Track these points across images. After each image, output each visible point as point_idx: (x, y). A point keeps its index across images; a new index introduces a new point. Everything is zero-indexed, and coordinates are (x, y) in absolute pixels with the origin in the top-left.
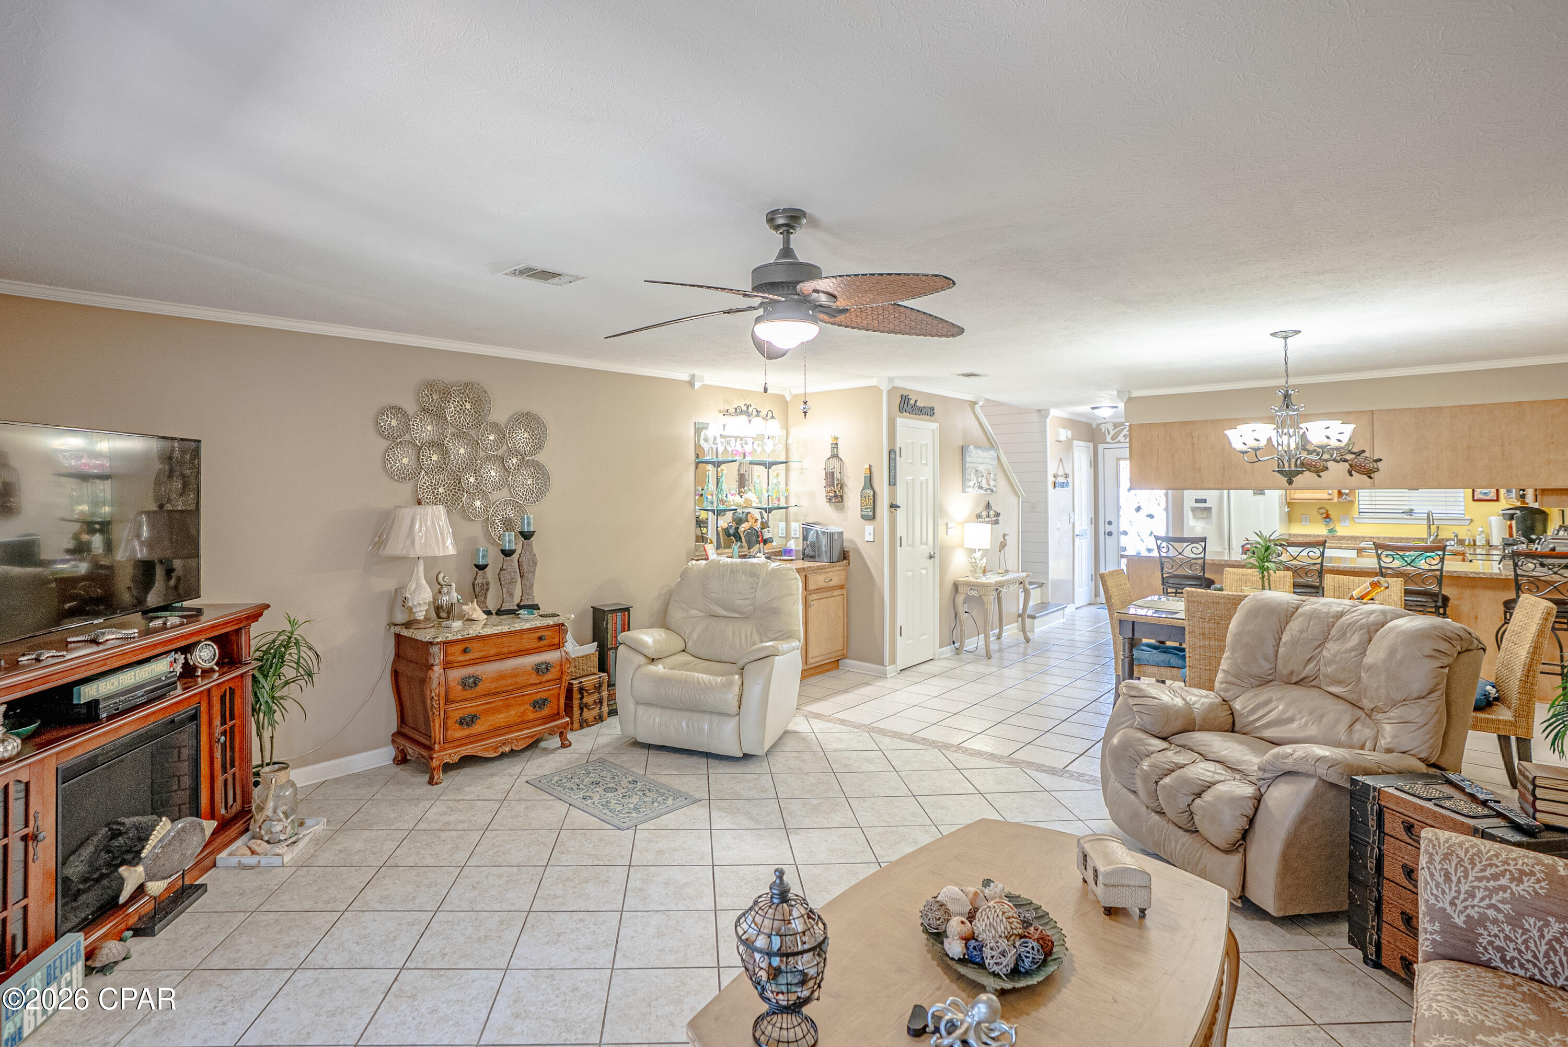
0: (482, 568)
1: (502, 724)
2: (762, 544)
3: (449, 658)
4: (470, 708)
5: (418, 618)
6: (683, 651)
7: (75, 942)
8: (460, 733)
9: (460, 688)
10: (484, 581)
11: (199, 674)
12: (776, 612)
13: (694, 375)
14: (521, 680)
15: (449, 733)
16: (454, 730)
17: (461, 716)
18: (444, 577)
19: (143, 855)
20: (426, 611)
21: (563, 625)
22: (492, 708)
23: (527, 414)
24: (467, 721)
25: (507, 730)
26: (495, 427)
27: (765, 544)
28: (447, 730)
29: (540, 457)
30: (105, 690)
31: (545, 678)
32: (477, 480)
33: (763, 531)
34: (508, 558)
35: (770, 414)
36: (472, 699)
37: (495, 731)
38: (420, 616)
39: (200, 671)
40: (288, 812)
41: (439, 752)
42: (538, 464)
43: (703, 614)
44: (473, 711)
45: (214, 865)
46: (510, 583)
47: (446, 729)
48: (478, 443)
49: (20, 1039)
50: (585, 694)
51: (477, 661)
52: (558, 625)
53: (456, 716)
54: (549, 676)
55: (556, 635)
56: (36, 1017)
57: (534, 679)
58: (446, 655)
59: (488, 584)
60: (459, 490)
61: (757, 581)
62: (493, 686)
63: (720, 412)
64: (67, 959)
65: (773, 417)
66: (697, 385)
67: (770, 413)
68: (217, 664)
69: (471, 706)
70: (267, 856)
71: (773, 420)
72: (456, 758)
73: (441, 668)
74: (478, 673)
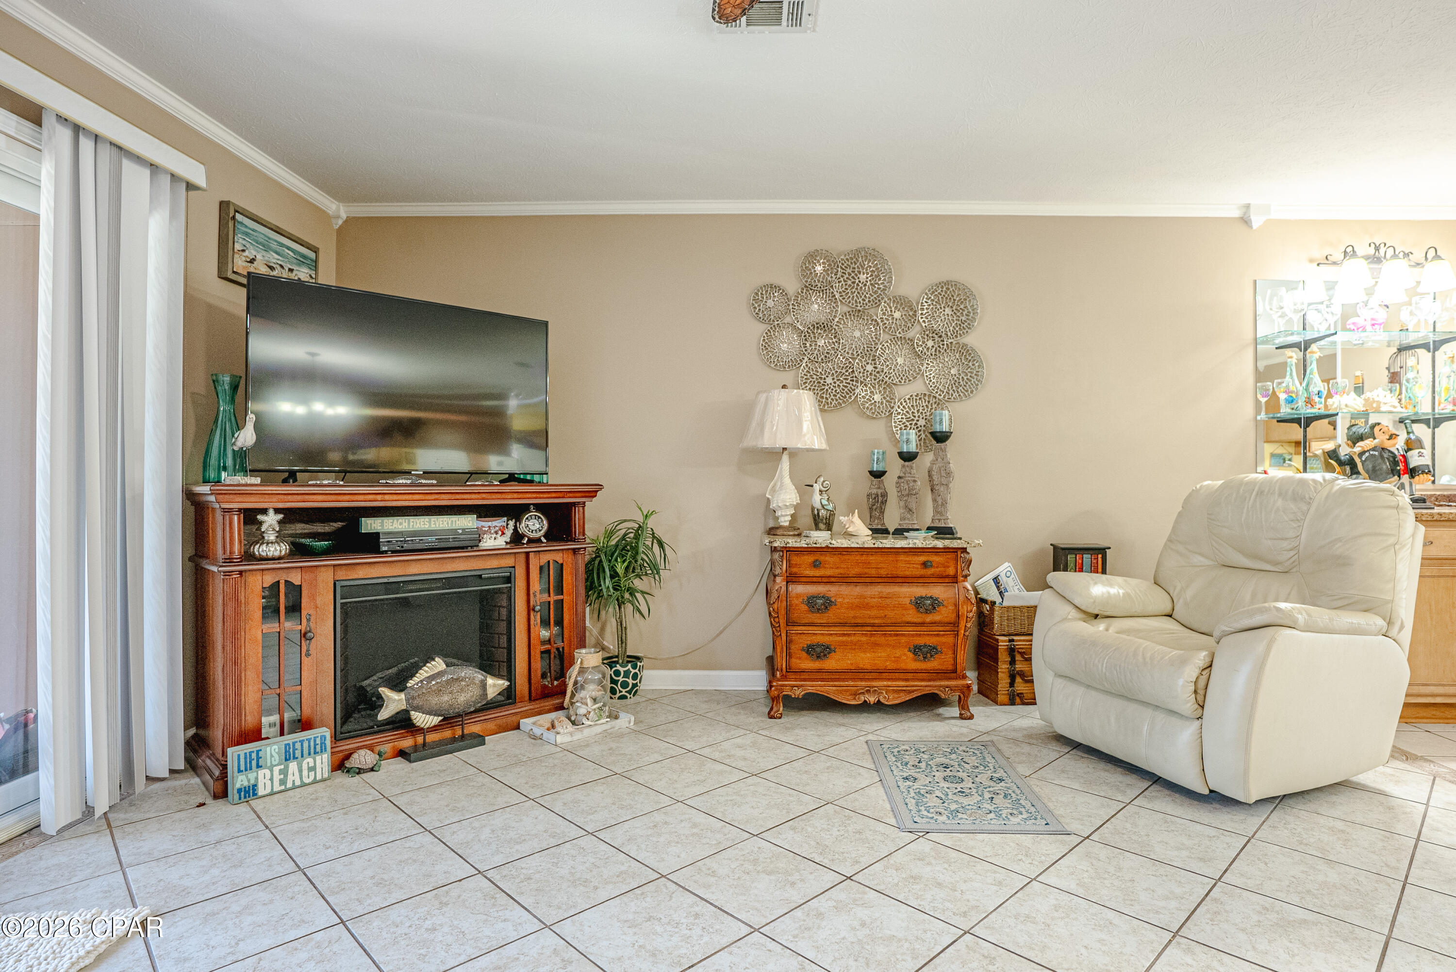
0: (878, 475)
1: (868, 667)
2: (1406, 476)
3: (794, 570)
4: (820, 636)
5: (782, 524)
6: (1170, 616)
7: (319, 735)
8: (808, 664)
9: (804, 607)
10: (880, 491)
11: (525, 542)
12: (1342, 562)
13: (1248, 207)
14: (893, 615)
15: (793, 660)
16: (800, 658)
17: (809, 643)
18: (824, 481)
19: (409, 685)
20: (792, 516)
21: (964, 550)
22: (852, 642)
23: (947, 283)
24: (819, 651)
25: (874, 675)
26: (902, 302)
27: (1412, 477)
28: (790, 657)
29: (970, 340)
30: (390, 527)
31: (929, 618)
32: (876, 368)
33: (1410, 454)
34: (907, 463)
35: (1431, 253)
36: (821, 625)
37: (857, 673)
38: (785, 521)
39: (527, 539)
40: (598, 699)
41: (779, 680)
42: (965, 345)
43: (1211, 563)
44: (826, 640)
45: (518, 727)
46: (908, 495)
47: (789, 655)
48: (878, 324)
49: (255, 794)
50: (1018, 657)
51: (833, 580)
52: (955, 550)
53: (806, 641)
54: (936, 617)
55: (952, 564)
56: (272, 783)
57: (912, 616)
58: (790, 565)
59: (885, 495)
60: (852, 381)
61: (1305, 508)
62: (852, 613)
63: (1311, 261)
64: (309, 746)
65: (1437, 257)
66: (1257, 221)
67: (1432, 251)
68: (545, 536)
69: (822, 634)
70: (565, 735)
71: (1438, 262)
72: (799, 693)
73: (783, 581)
74: (829, 594)
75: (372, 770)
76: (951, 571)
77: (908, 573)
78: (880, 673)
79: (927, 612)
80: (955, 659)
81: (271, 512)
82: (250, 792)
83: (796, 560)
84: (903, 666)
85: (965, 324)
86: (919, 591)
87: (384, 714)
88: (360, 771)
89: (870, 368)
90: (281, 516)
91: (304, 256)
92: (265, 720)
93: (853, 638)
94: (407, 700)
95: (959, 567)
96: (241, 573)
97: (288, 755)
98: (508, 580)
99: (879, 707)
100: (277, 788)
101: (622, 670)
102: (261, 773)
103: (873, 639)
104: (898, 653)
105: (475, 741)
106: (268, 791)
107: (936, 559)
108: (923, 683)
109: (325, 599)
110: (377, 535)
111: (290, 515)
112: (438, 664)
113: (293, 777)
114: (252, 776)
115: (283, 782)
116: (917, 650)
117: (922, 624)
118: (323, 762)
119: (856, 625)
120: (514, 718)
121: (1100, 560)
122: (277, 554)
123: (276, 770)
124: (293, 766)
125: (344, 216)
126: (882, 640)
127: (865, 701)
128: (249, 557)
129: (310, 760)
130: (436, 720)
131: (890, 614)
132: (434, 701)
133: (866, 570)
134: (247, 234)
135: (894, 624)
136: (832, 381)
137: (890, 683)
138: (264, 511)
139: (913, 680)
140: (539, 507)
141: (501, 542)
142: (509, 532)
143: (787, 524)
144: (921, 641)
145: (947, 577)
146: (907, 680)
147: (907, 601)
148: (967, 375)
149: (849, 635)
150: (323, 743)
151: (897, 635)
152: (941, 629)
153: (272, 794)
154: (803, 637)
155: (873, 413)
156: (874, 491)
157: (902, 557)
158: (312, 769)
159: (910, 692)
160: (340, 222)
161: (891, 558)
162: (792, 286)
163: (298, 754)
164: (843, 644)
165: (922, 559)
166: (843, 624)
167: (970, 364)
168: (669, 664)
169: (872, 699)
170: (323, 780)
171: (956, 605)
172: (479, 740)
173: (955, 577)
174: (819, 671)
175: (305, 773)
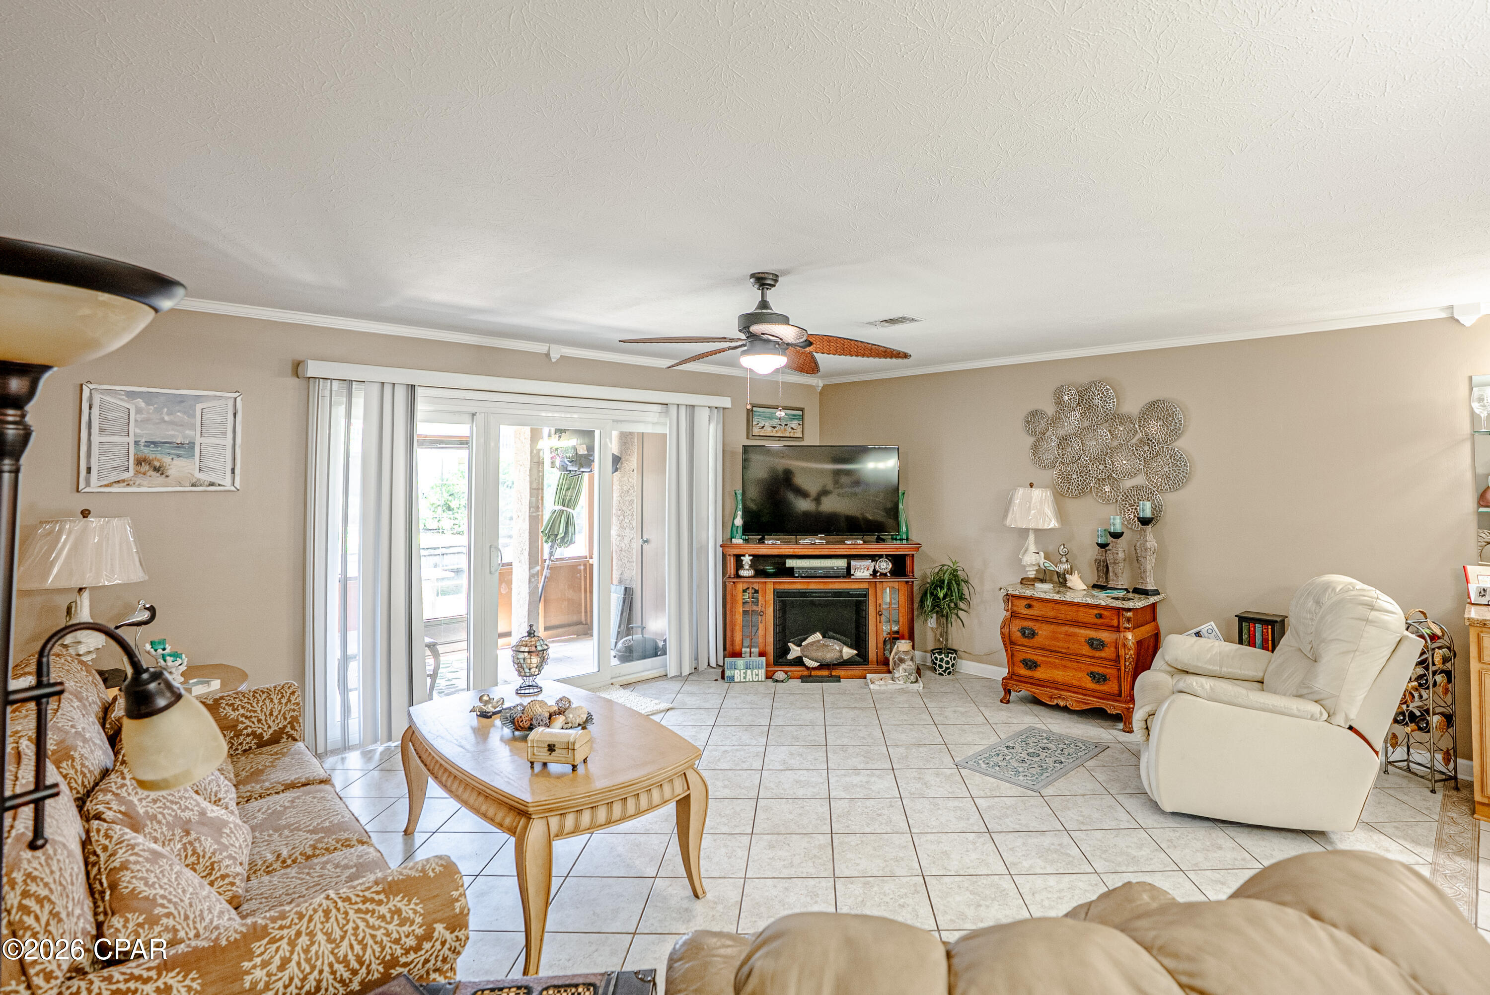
75: (782, 681)
76: (1115, 623)
77: (1085, 620)
78: (1068, 687)
79: (1096, 649)
80: (1120, 686)
81: (747, 555)
82: (732, 679)
83: (1017, 602)
84: (1083, 684)
85: (1176, 432)
86: (1092, 634)
87: (790, 656)
88: (777, 681)
89: (1101, 467)
90: (751, 558)
91: (794, 415)
92: (743, 650)
93: (1050, 660)
94: (801, 651)
95: (1121, 621)
96: (734, 582)
97: (747, 667)
98: (865, 596)
99: (1066, 709)
100: (742, 680)
101: (939, 657)
102: (736, 671)
103: (1063, 662)
104: (1080, 674)
105: (835, 679)
106: (738, 680)
107: (1105, 613)
108: (1095, 700)
109: (770, 596)
110: (792, 568)
111: (756, 558)
112: (818, 636)
113: (749, 677)
114: (732, 672)
115: (745, 678)
116: (1092, 675)
117: (1093, 657)
118: (762, 673)
119: (1051, 651)
120: (865, 672)
121: (1270, 630)
122: (747, 575)
123: (742, 672)
124: (749, 672)
125: (821, 384)
126: (1069, 664)
127: (1057, 704)
128: (738, 576)
129: (756, 671)
130: (816, 664)
131: (1072, 647)
132: (814, 655)
133: (1059, 615)
134: (760, 416)
135: (1076, 655)
136: (1076, 477)
137: (1073, 695)
138: (744, 556)
139: (1089, 696)
140: (887, 556)
141: (866, 574)
142: (871, 569)
143: (1033, 576)
144: (1096, 669)
145: (1112, 626)
146: (1085, 695)
147: (1083, 640)
148: (1175, 472)
149: (1048, 657)
150: (762, 664)
151: (1078, 662)
152: (1108, 663)
153: (740, 682)
154: (1020, 653)
155: (1104, 501)
156: (1099, 557)
157: (1081, 609)
158: (757, 675)
159: (1086, 704)
160: (820, 388)
161: (1074, 608)
162: (1050, 410)
163: (751, 666)
164: (1046, 663)
165: (1096, 612)
166: (1043, 649)
167: (1178, 463)
168: (979, 659)
169: (1062, 704)
170: (762, 681)
171: (1117, 648)
172: (838, 679)
173: (1118, 627)
174: (1031, 678)
175: (754, 676)
